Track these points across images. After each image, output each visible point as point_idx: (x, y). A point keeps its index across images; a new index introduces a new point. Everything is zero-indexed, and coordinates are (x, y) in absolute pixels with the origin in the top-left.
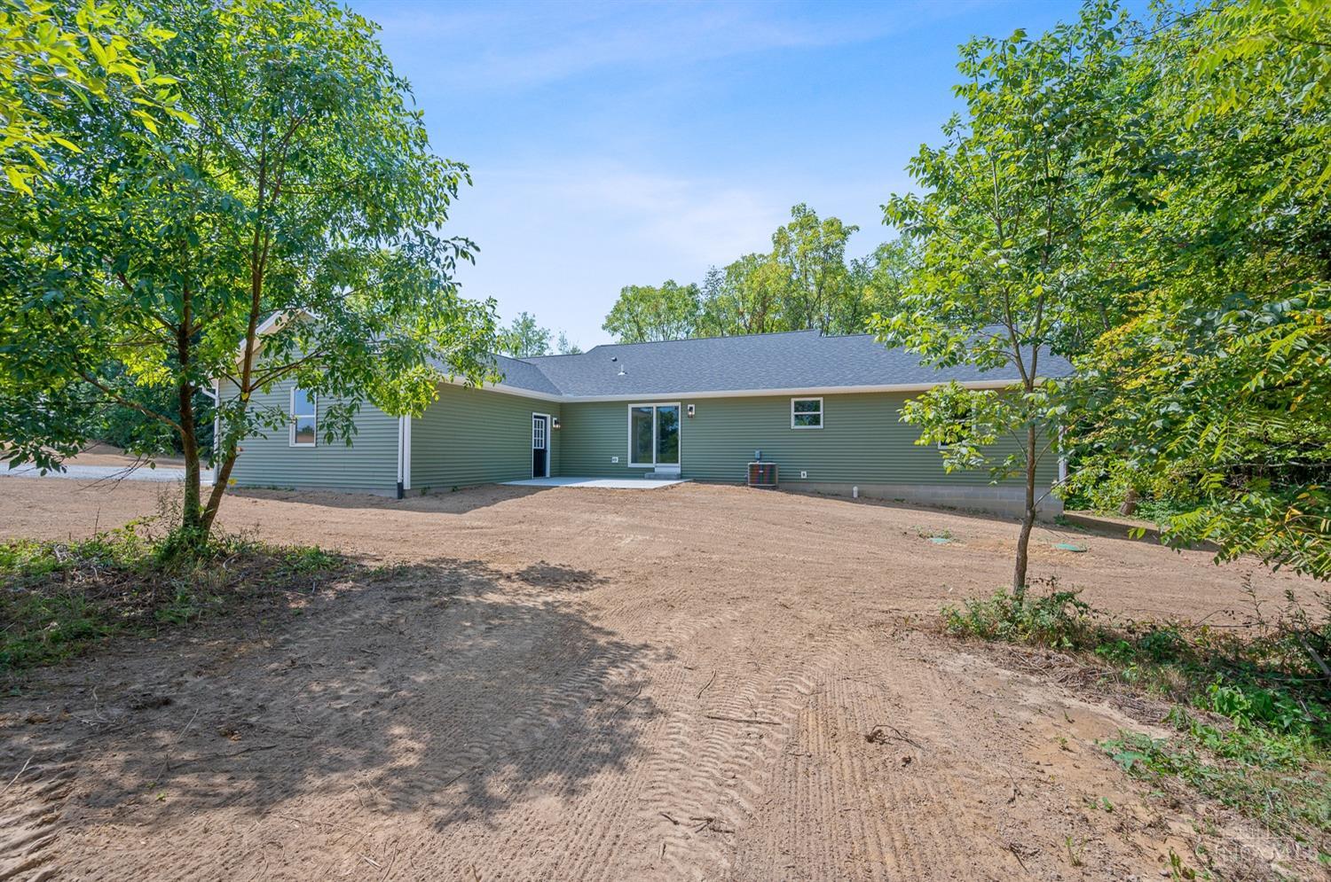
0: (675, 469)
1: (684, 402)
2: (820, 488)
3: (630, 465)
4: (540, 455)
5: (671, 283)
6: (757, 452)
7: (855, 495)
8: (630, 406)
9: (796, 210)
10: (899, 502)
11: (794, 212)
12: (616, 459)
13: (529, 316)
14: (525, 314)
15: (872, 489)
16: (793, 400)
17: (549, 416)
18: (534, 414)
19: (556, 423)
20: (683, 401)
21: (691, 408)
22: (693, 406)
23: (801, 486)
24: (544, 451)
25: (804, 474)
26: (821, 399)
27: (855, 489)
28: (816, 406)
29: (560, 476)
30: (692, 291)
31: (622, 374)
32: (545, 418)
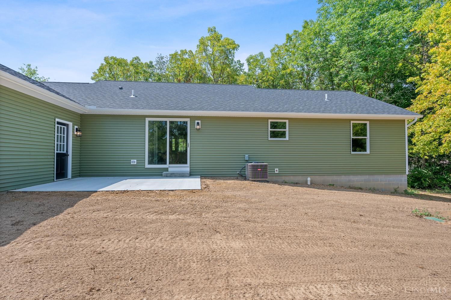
0: (185, 168)
1: (193, 118)
2: (287, 179)
3: (147, 166)
4: (61, 159)
5: (137, 58)
6: (247, 156)
7: (309, 183)
8: (147, 120)
9: (211, 30)
10: (332, 186)
11: (209, 31)
12: (134, 162)
13: (33, 67)
14: (29, 65)
15: (318, 179)
16: (270, 121)
17: (71, 124)
18: (57, 120)
19: (77, 130)
20: (191, 118)
21: (198, 123)
22: (200, 122)
23: (275, 178)
24: (66, 155)
25: (277, 171)
26: (287, 121)
27: (309, 179)
28: (283, 125)
29: (80, 176)
30: (150, 65)
31: (132, 96)
32: (67, 125)
